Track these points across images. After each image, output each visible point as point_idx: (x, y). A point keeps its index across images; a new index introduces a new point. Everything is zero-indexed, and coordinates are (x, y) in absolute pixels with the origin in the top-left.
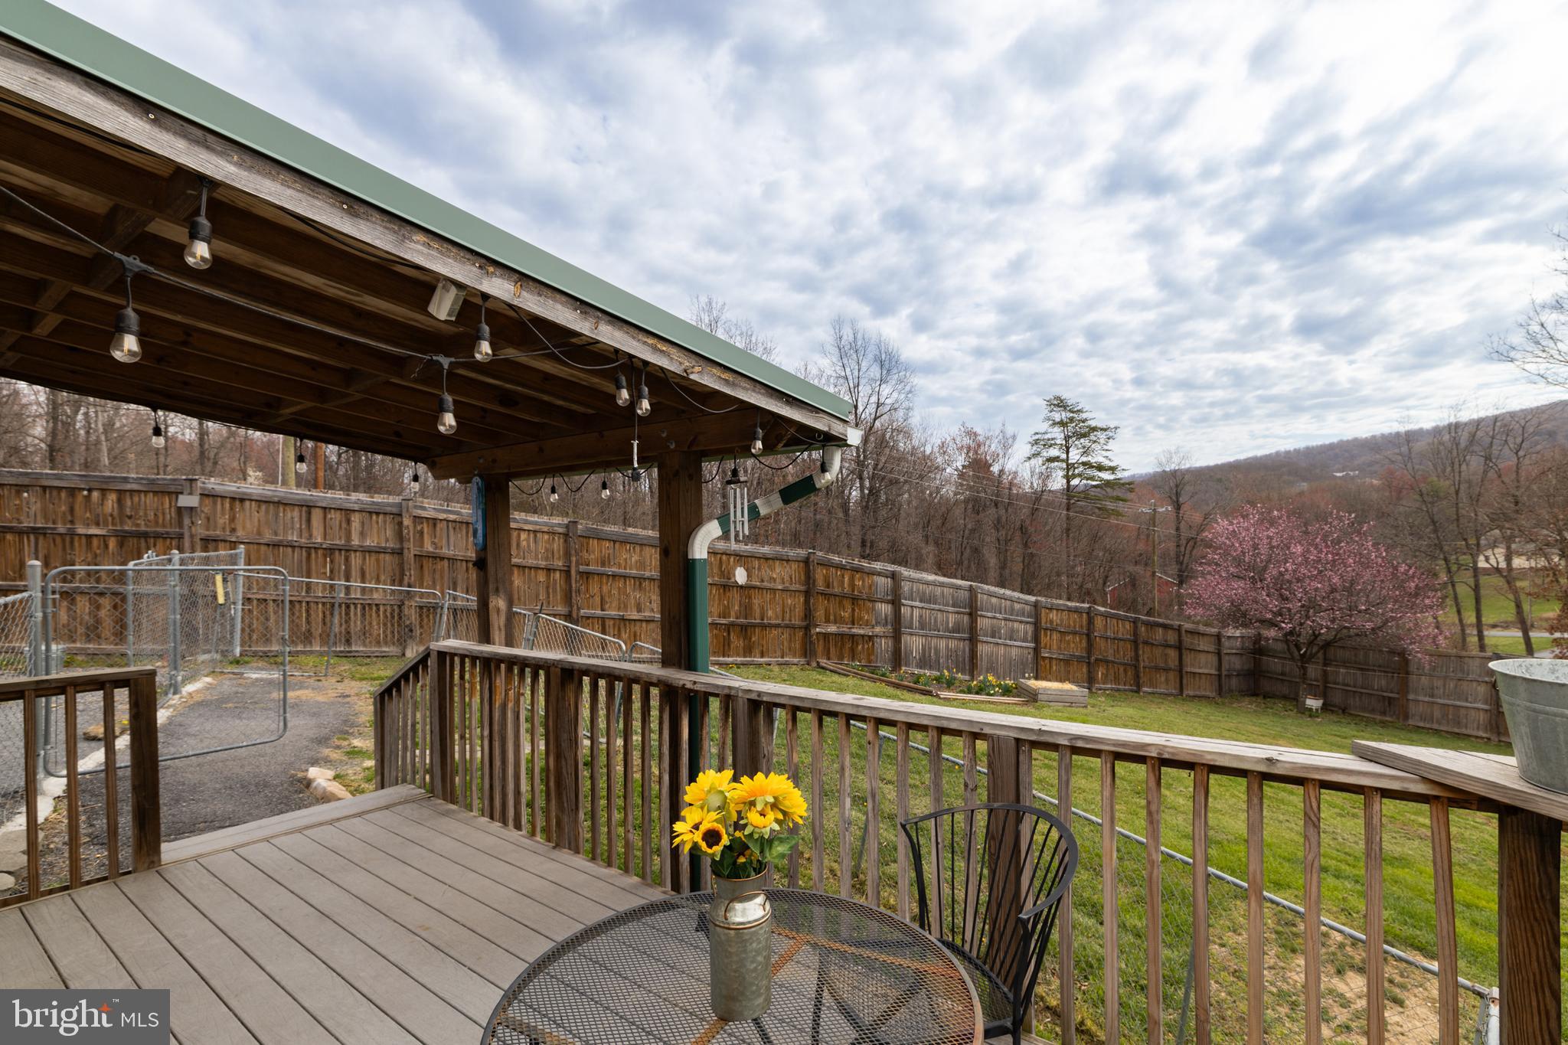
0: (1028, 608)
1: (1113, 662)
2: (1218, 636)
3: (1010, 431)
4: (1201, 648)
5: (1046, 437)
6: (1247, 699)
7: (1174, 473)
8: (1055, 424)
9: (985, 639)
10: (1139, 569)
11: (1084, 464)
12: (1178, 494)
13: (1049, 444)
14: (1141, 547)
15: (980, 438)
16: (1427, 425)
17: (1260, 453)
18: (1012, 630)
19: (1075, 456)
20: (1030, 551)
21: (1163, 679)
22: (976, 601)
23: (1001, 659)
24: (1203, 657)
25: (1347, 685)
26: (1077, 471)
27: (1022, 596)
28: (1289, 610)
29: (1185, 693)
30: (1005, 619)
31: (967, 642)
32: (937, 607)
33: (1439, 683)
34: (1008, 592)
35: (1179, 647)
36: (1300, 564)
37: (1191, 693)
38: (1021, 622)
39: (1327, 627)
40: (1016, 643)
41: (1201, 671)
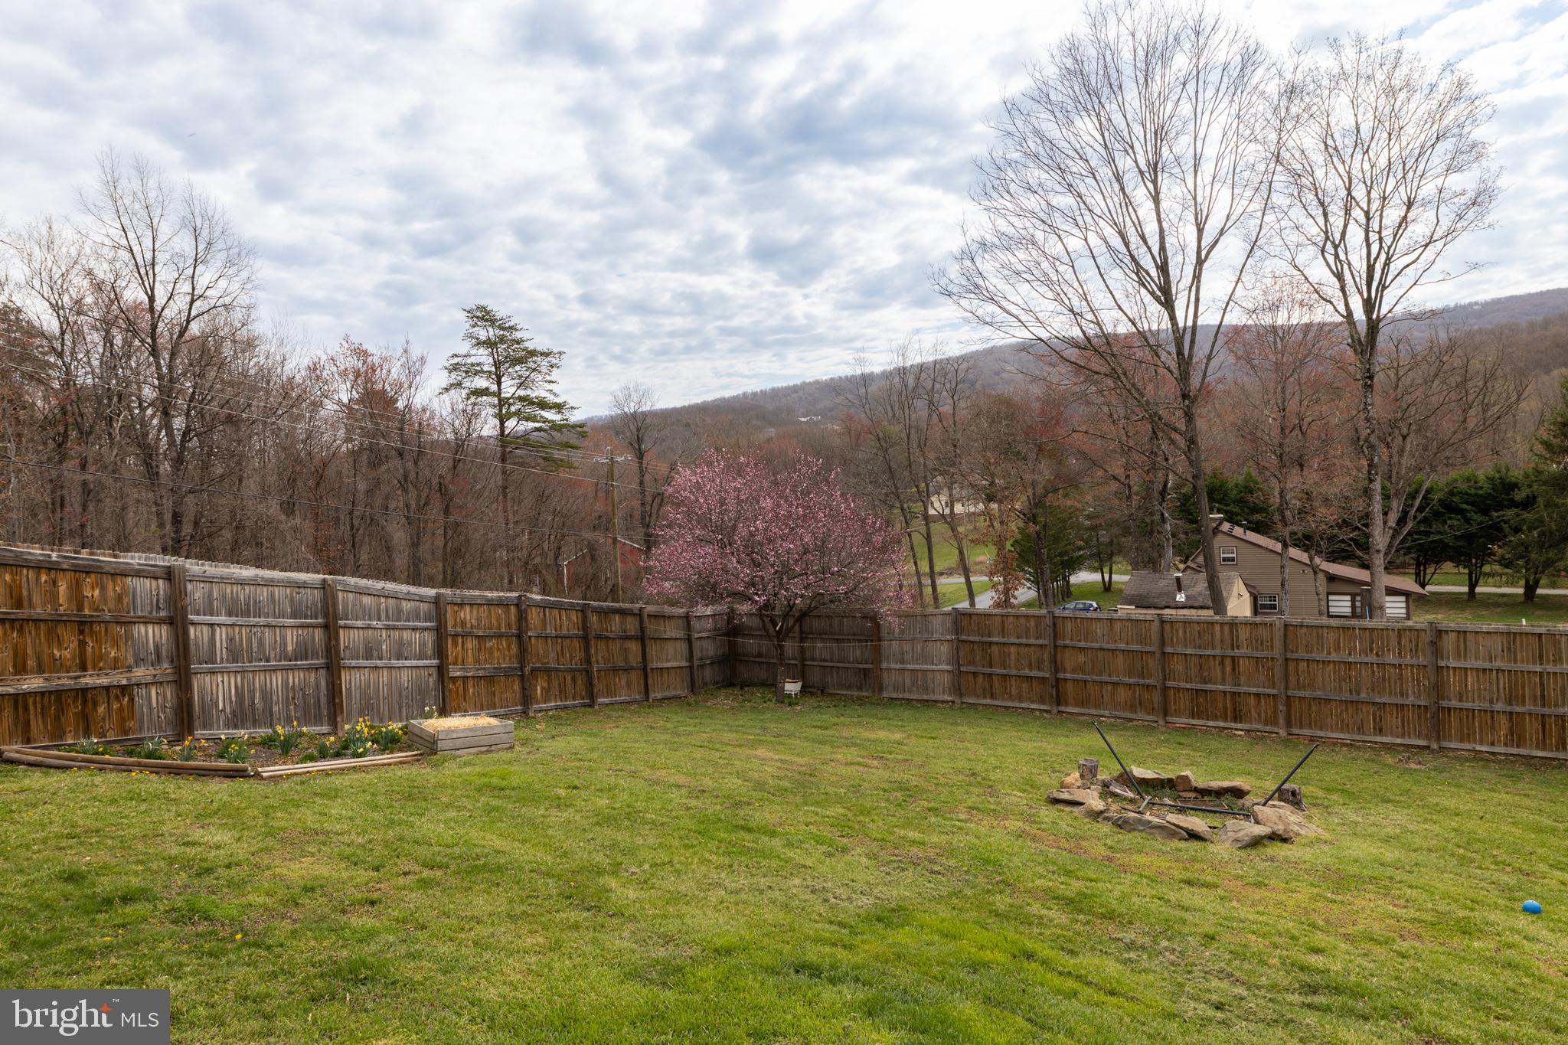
0: (424, 607)
1: (557, 670)
2: (687, 618)
3: (415, 353)
4: (668, 635)
5: (469, 361)
6: (723, 692)
7: (634, 416)
8: (479, 343)
9: (354, 663)
10: (599, 537)
11: (521, 399)
12: (639, 441)
13: (473, 371)
14: (599, 507)
15: (376, 360)
16: (877, 369)
17: (727, 394)
18: (401, 643)
19: (509, 388)
20: (452, 519)
21: (623, 682)
22: (335, 605)
23: (384, 692)
24: (670, 647)
25: (825, 660)
26: (513, 409)
27: (413, 589)
28: (762, 578)
29: (652, 696)
30: (388, 628)
31: (323, 672)
32: (262, 620)
33: (907, 647)
34: (390, 586)
35: (642, 638)
36: (771, 522)
37: (659, 696)
38: (414, 629)
39: (802, 596)
40: (408, 663)
41: (668, 665)
